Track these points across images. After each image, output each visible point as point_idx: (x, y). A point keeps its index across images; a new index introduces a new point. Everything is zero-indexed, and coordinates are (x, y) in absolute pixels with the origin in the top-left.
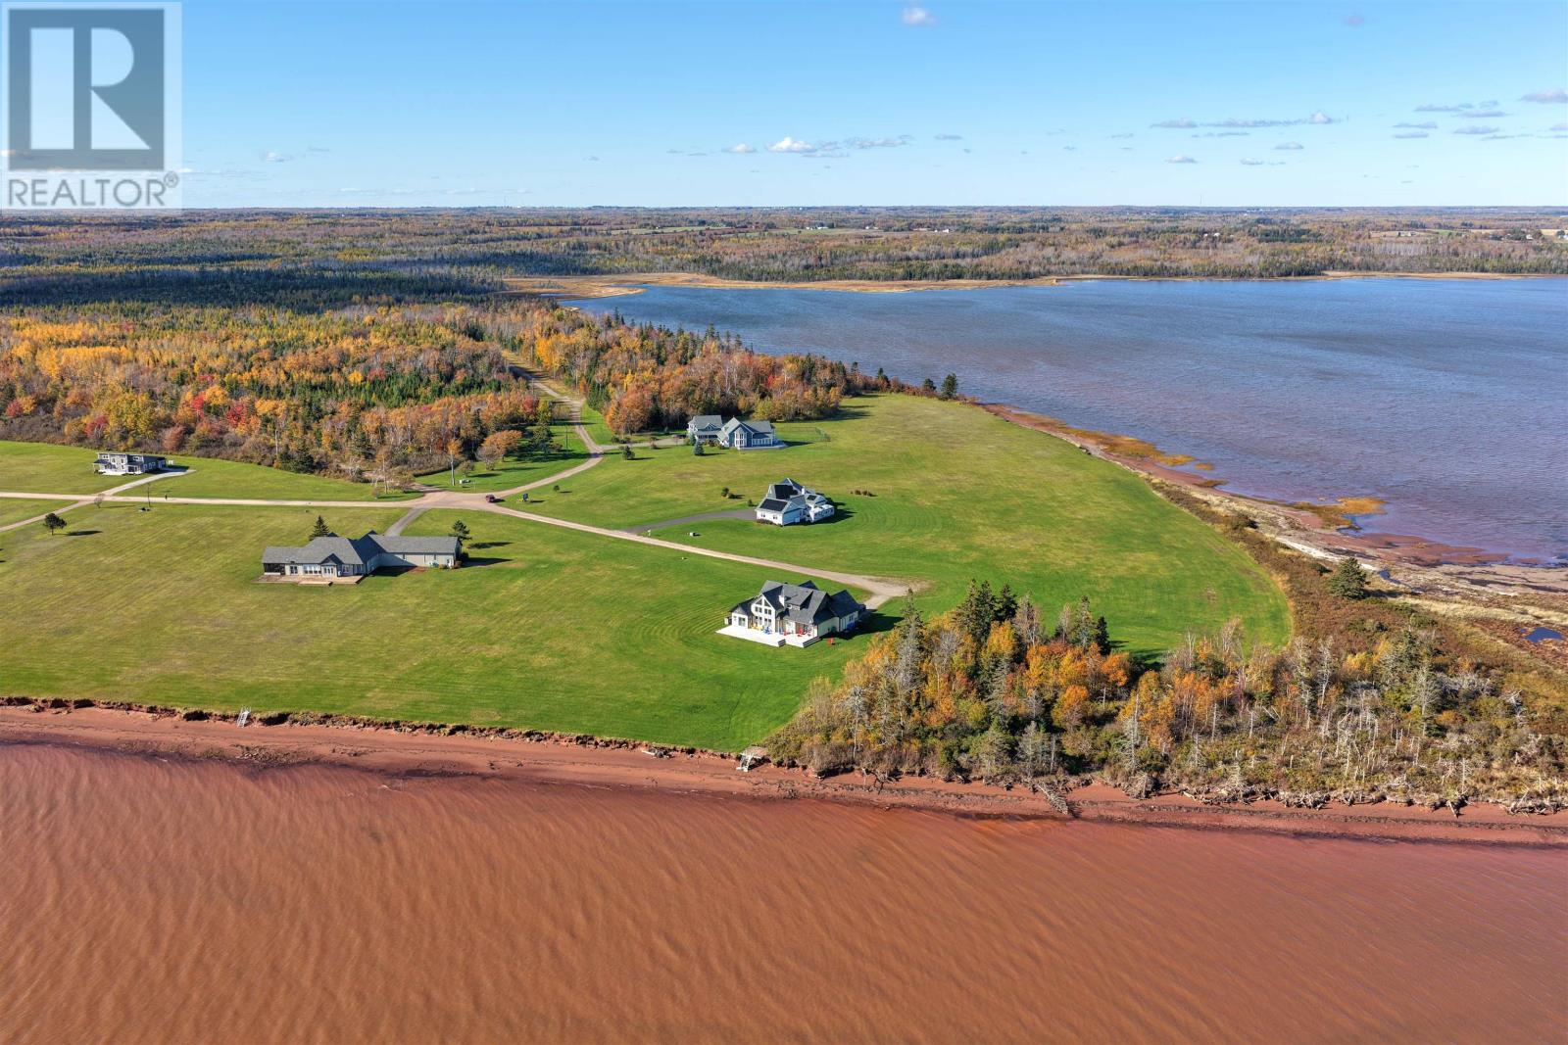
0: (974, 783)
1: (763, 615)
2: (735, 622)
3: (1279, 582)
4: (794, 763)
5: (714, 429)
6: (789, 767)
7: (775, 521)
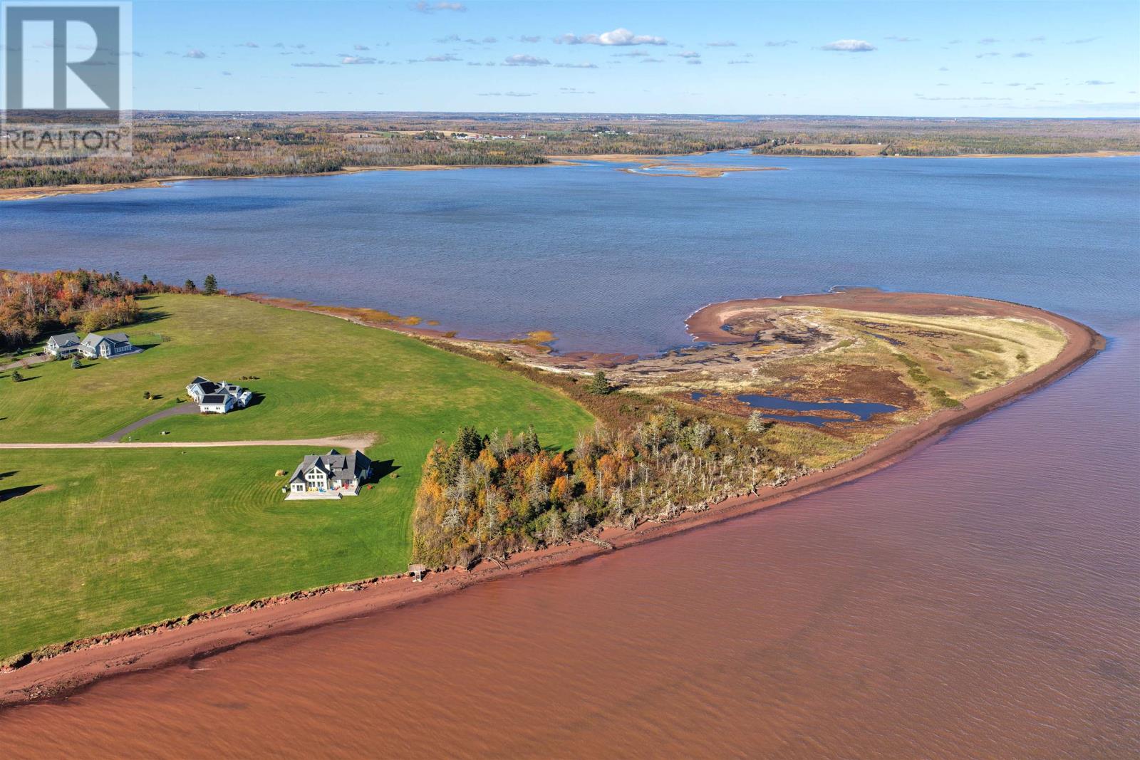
0: (549, 547)
1: (316, 480)
2: (294, 490)
3: (558, 390)
4: (446, 567)
5: (72, 345)
6: (444, 570)
7: (218, 411)
